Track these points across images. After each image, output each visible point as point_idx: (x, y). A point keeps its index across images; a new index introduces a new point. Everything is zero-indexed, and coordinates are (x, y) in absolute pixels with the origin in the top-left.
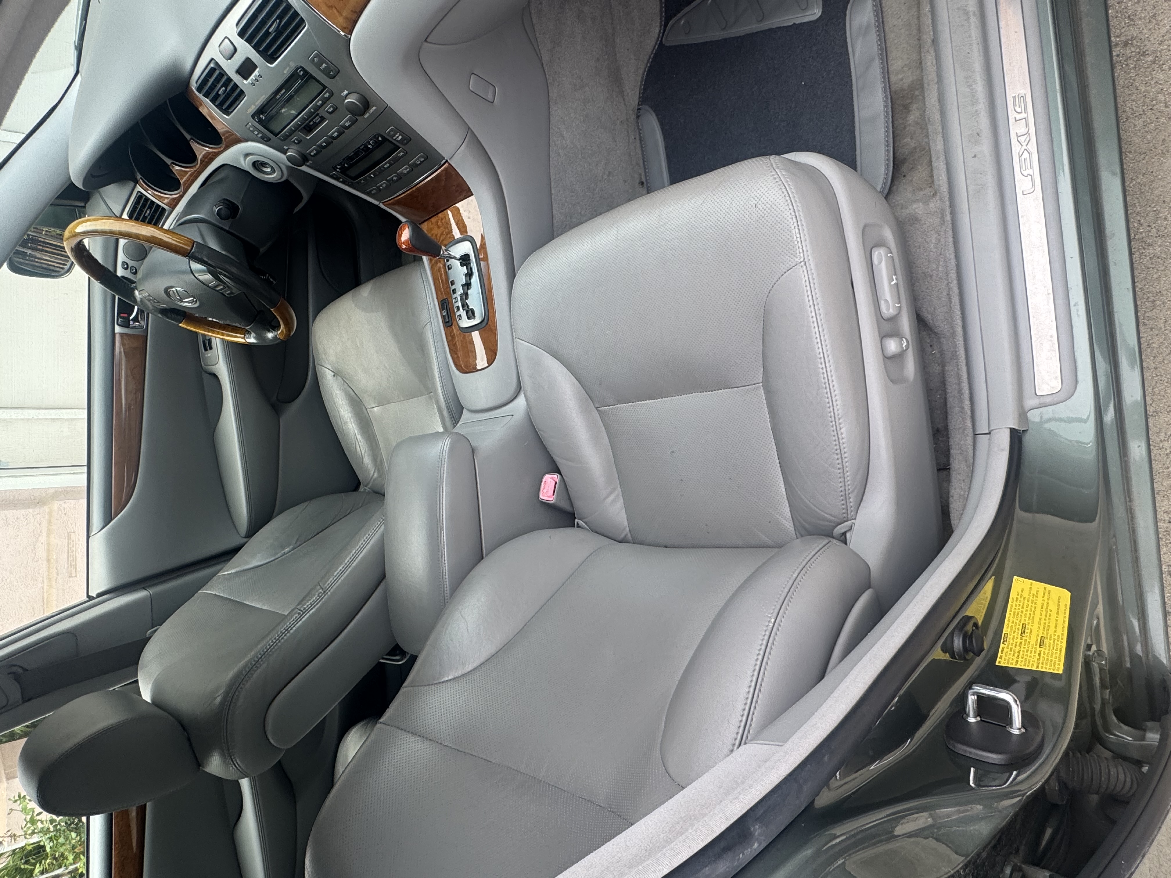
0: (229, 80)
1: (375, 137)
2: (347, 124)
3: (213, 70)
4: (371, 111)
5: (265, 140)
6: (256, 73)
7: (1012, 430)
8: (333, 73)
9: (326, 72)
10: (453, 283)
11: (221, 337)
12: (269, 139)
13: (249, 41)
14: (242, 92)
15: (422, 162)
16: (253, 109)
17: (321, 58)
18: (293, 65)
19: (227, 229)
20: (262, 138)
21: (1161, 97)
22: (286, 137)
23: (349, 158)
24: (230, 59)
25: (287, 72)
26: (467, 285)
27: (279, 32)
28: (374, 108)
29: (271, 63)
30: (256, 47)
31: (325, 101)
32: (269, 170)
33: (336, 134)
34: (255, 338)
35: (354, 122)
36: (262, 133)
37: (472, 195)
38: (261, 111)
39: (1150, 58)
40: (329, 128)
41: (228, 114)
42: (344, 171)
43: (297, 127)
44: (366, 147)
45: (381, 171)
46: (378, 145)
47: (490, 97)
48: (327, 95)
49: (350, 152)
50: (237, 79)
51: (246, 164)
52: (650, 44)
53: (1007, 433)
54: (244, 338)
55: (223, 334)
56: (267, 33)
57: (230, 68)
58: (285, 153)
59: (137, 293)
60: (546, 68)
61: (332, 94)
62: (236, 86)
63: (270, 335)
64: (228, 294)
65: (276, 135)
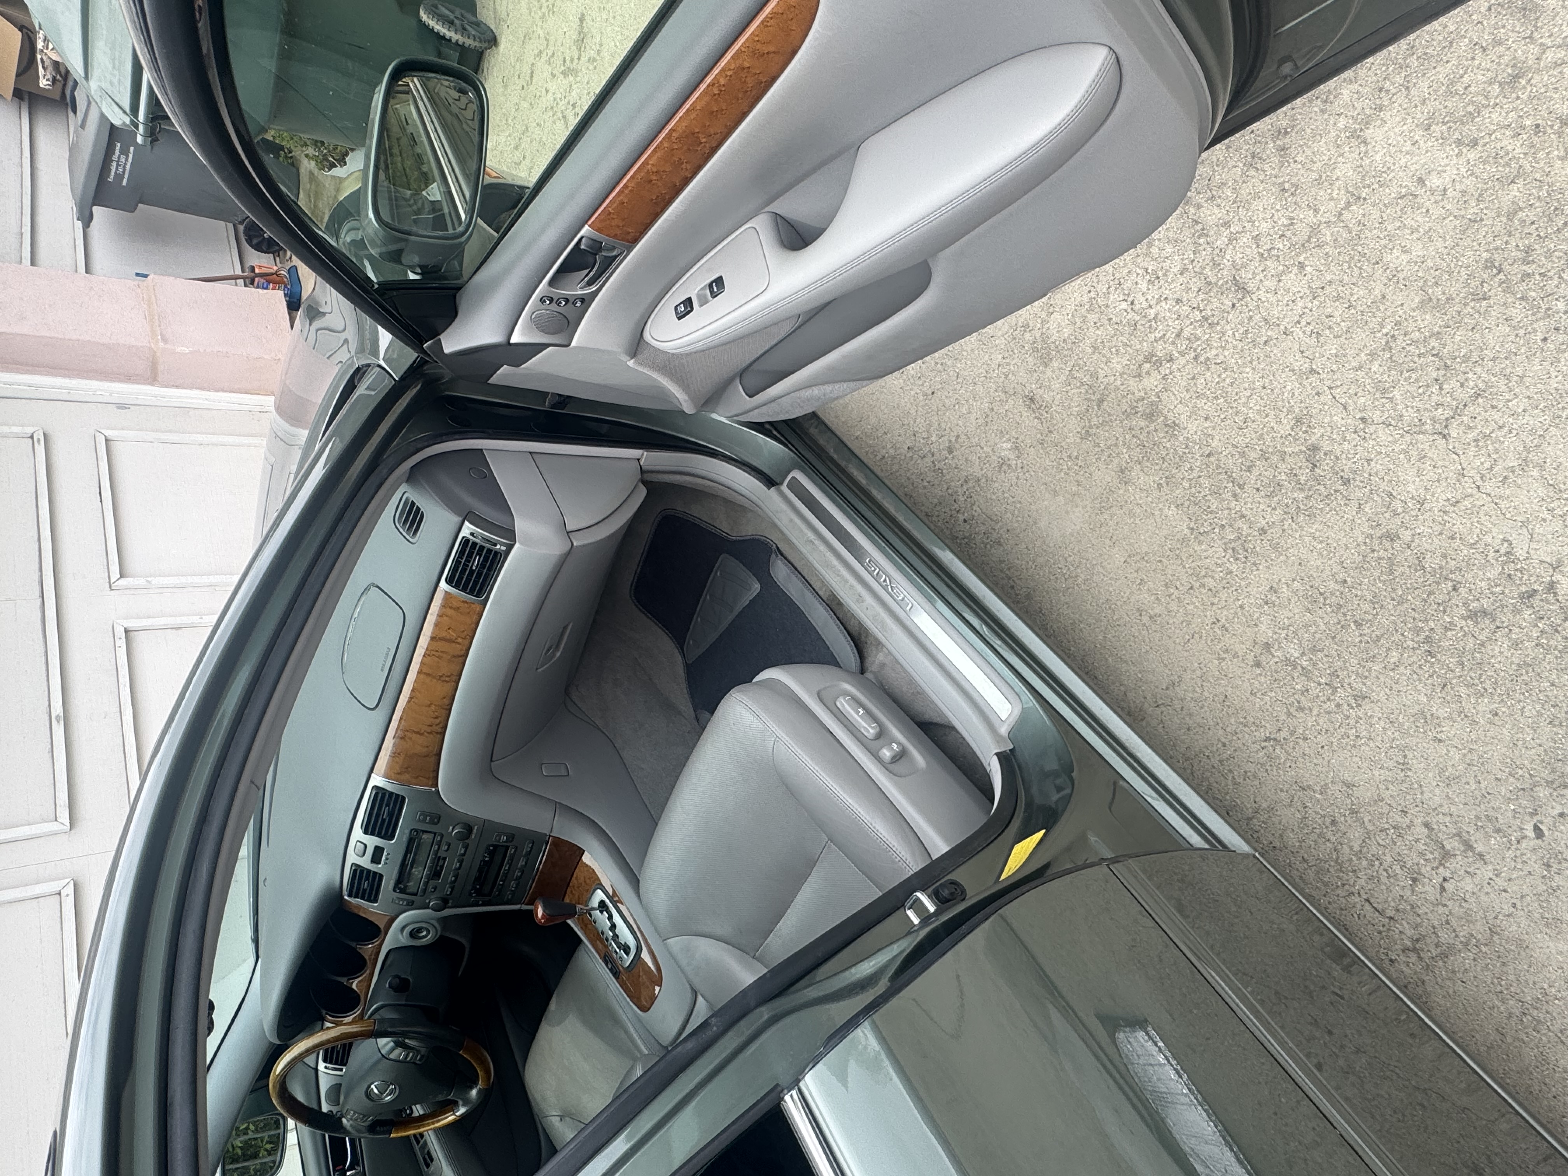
0: (369, 871)
1: (488, 848)
2: (462, 851)
3: (355, 871)
4: (475, 831)
5: (411, 906)
6: (385, 853)
7: (997, 754)
8: (436, 819)
9: (432, 822)
10: (603, 933)
11: (432, 1126)
12: (413, 902)
13: (372, 834)
14: (381, 876)
15: (532, 848)
16: (392, 883)
17: (424, 814)
18: (407, 832)
19: (404, 1003)
20: (408, 904)
21: (1006, 495)
22: (424, 891)
23: (477, 879)
24: (364, 854)
25: (405, 839)
26: (613, 927)
27: (391, 815)
28: (476, 827)
29: (392, 840)
30: (379, 836)
31: (439, 844)
32: (424, 933)
33: (458, 865)
34: (464, 1105)
35: (466, 847)
36: (405, 899)
37: (584, 851)
38: (399, 881)
39: (983, 480)
40: (451, 863)
41: (375, 901)
42: (479, 893)
43: (429, 878)
44: (485, 861)
45: (506, 875)
46: (492, 854)
47: (564, 773)
48: (439, 839)
49: (474, 873)
50: (372, 867)
51: (404, 940)
52: (680, 669)
53: (995, 758)
54: (454, 1114)
55: (433, 1123)
56: (383, 820)
57: (365, 862)
58: (428, 908)
59: (344, 1120)
60: (604, 731)
61: (442, 836)
62: (375, 873)
63: (474, 1092)
64: (420, 1060)
65: (416, 895)
